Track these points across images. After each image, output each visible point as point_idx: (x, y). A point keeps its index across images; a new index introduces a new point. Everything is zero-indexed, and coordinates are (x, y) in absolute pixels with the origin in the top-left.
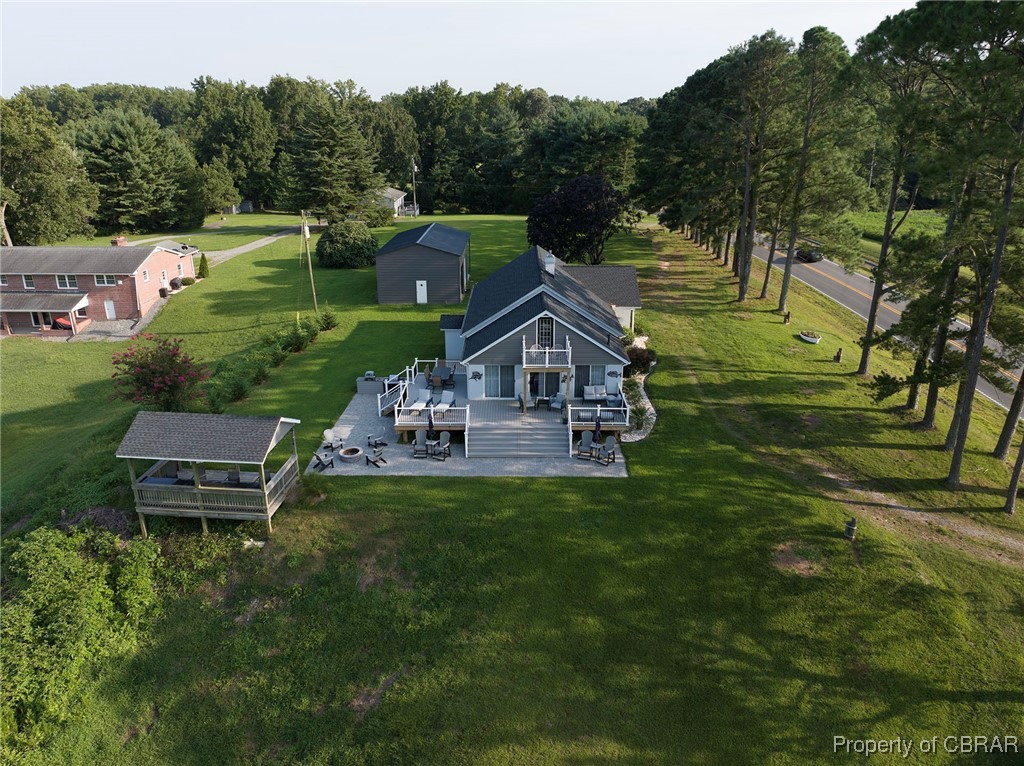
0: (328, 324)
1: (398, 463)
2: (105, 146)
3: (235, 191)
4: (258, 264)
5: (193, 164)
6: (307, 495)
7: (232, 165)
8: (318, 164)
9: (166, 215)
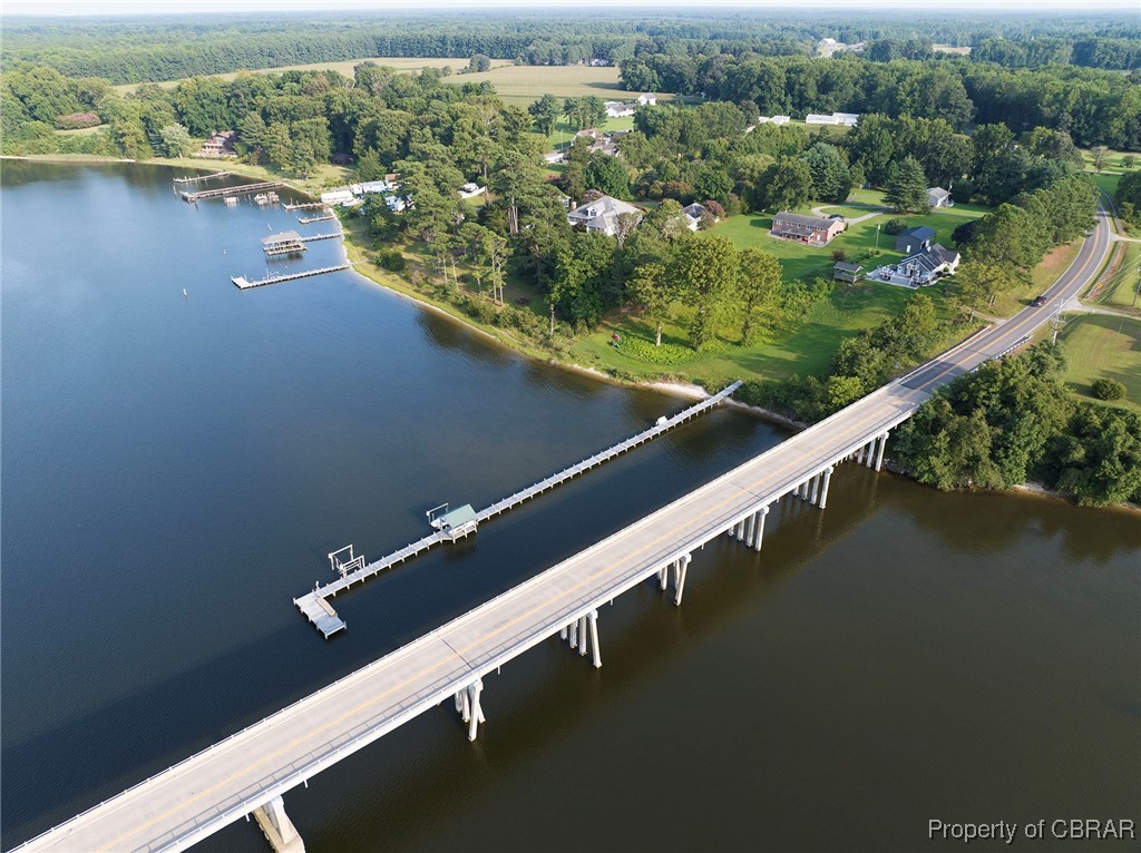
0: (878, 253)
1: (878, 280)
2: (818, 166)
3: (864, 178)
4: (864, 228)
5: (844, 165)
6: (861, 279)
7: (866, 164)
8: (900, 186)
9: (833, 196)
